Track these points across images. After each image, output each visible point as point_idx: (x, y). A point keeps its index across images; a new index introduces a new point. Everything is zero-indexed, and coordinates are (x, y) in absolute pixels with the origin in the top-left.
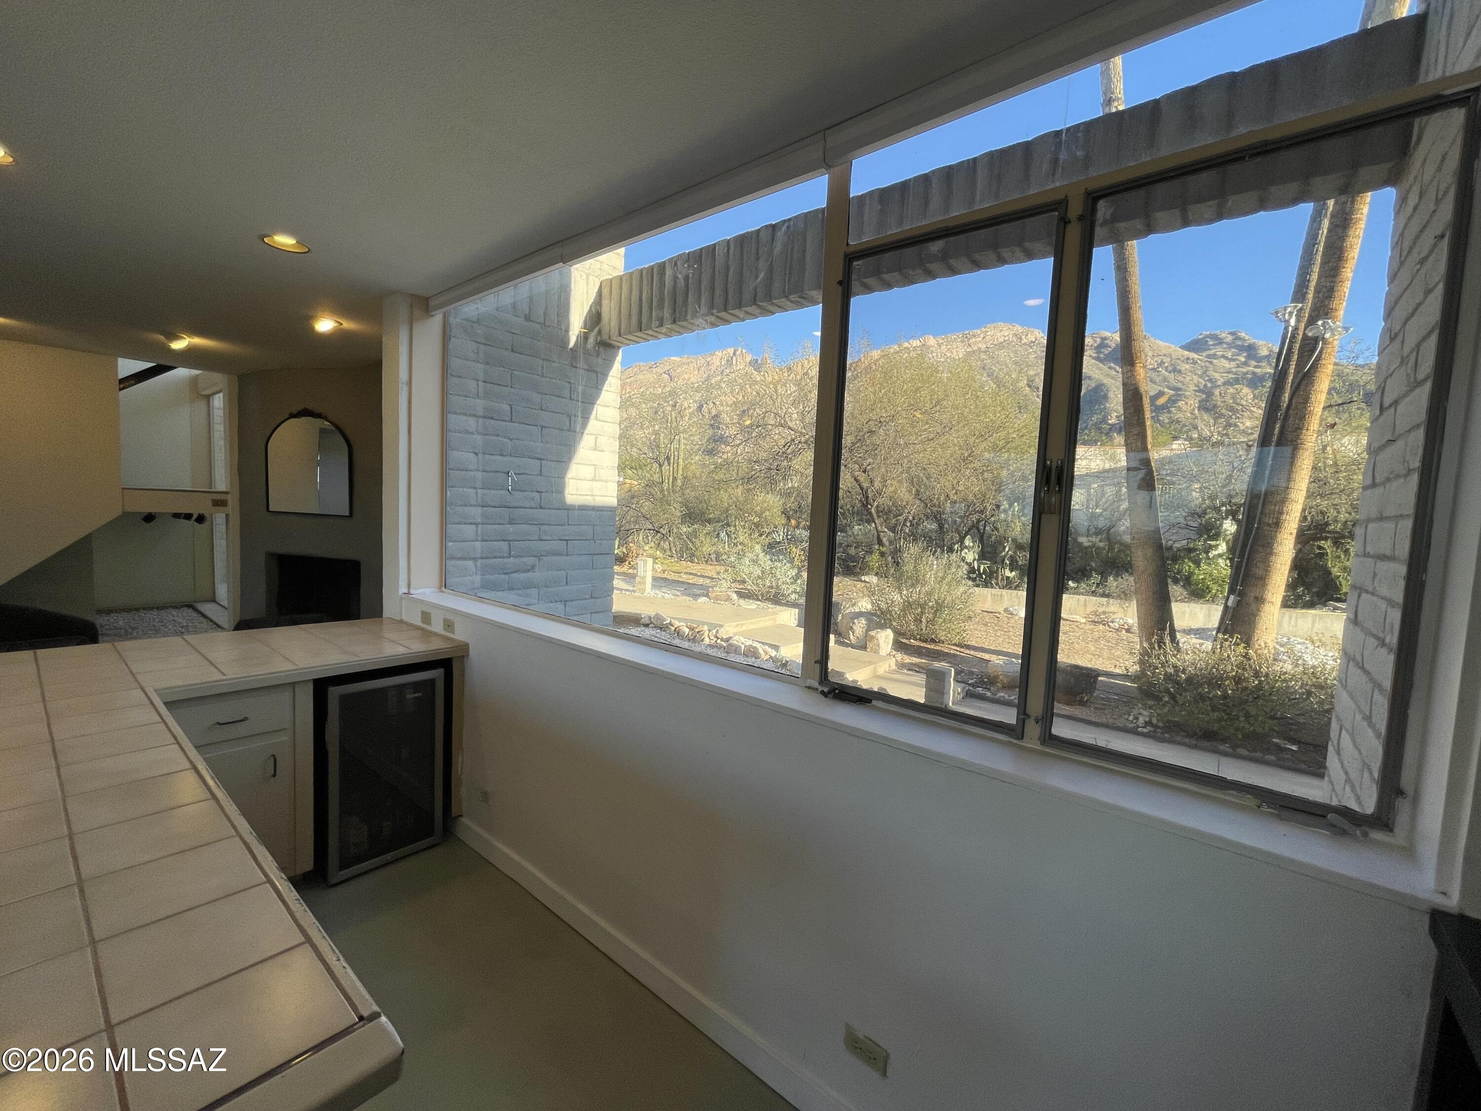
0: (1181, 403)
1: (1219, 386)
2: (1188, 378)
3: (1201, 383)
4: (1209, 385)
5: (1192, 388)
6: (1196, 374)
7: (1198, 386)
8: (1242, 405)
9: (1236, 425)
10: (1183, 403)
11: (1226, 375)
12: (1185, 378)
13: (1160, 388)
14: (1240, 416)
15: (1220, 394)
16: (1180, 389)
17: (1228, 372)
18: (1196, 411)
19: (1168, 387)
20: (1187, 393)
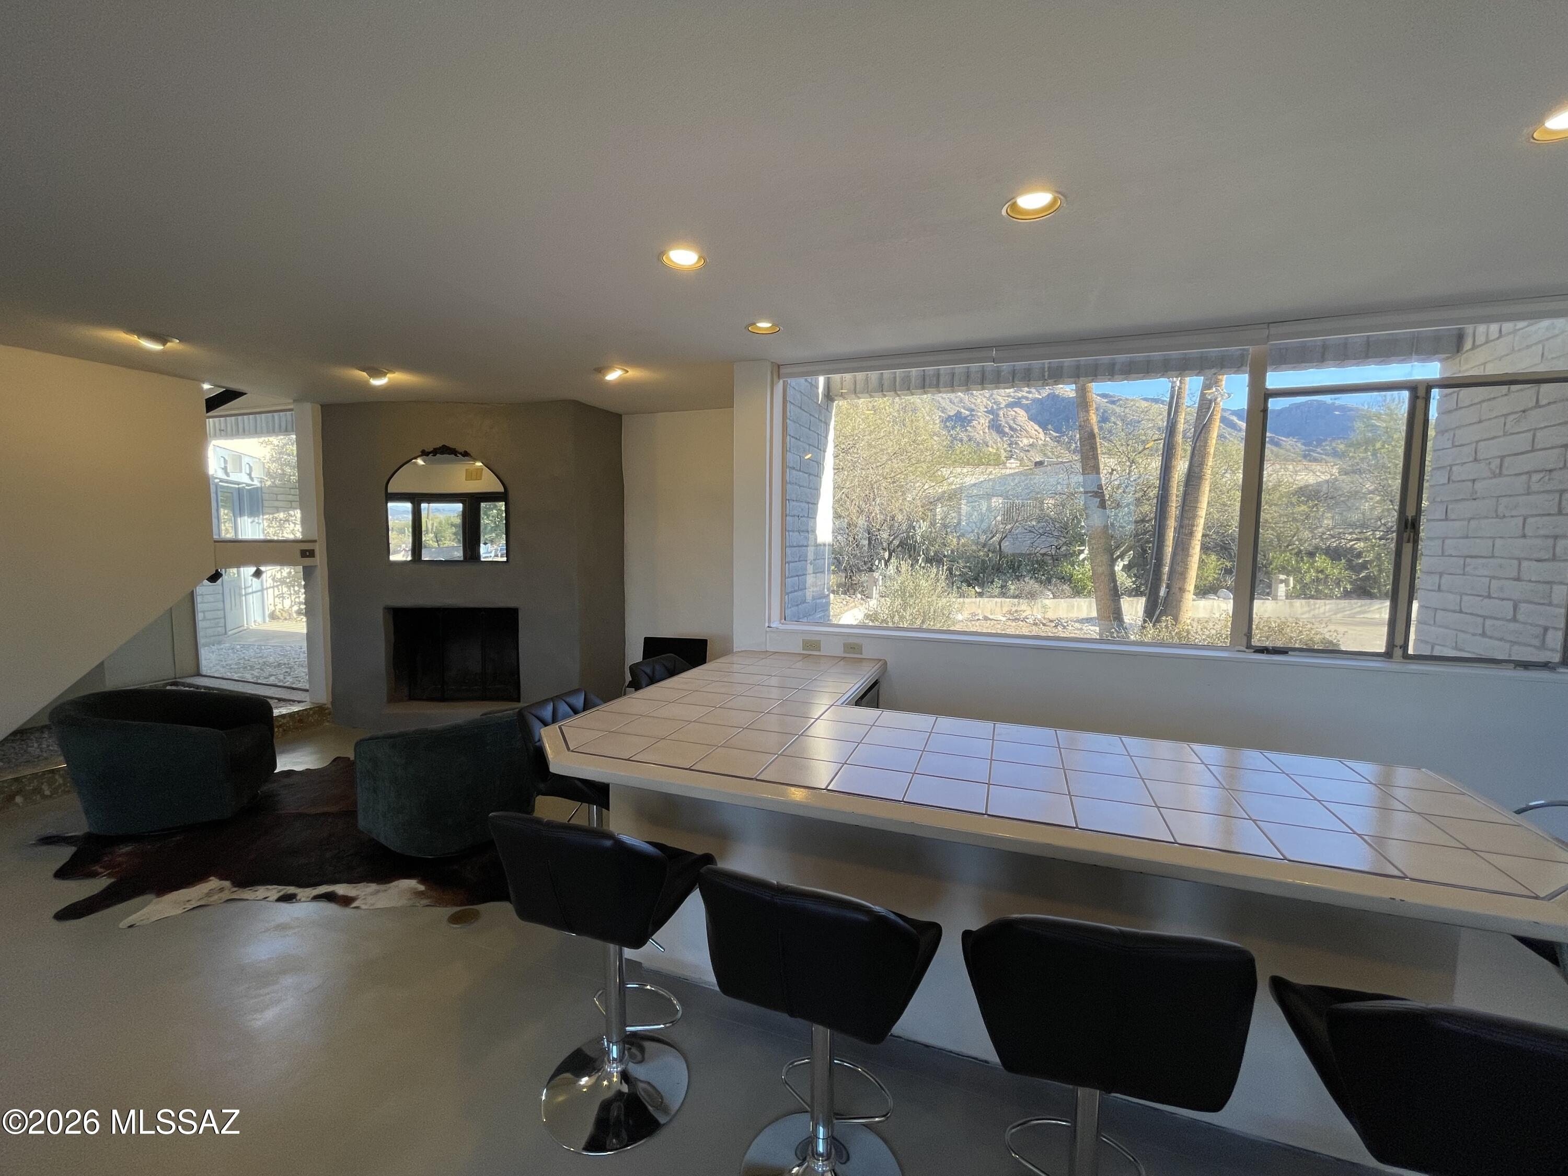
0: (975, 423)
1: (1002, 408)
2: (979, 401)
3: (989, 405)
4: (995, 407)
5: (983, 409)
6: (985, 397)
7: (987, 408)
8: (1021, 426)
9: (1016, 444)
10: (977, 422)
11: (1007, 398)
12: (976, 400)
13: (958, 408)
14: (1020, 436)
15: (1004, 415)
16: (973, 410)
17: (1008, 396)
18: (987, 430)
19: (964, 408)
20: (979, 414)
